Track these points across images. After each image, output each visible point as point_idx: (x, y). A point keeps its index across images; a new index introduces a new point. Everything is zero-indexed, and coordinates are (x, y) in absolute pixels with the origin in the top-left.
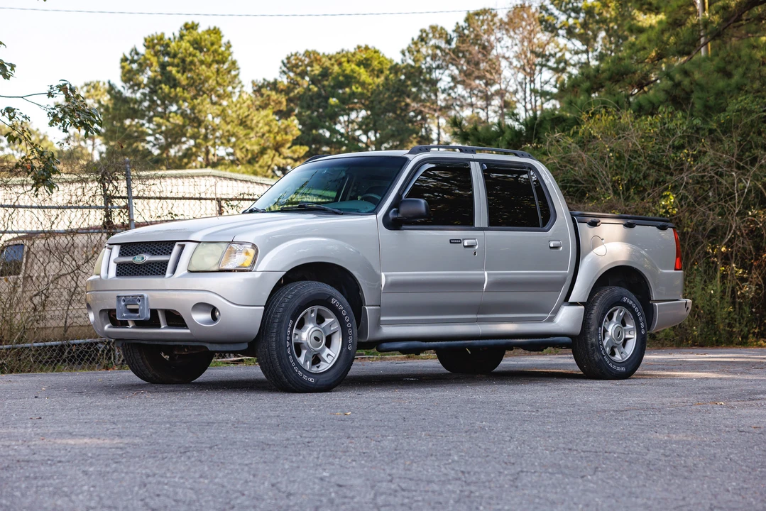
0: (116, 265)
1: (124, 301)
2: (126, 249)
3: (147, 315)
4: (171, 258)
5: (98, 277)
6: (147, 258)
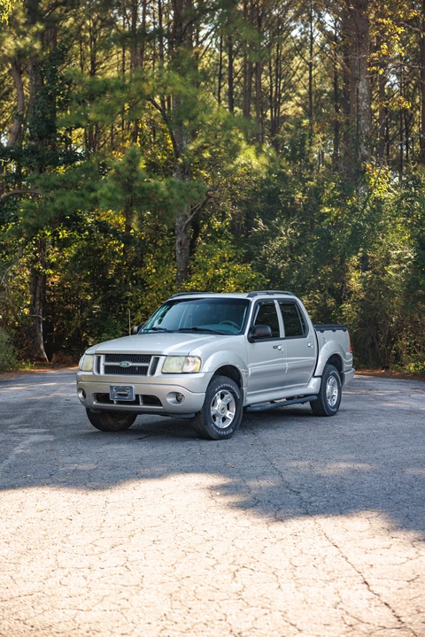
0: (104, 366)
1: (116, 389)
2: (109, 357)
3: (134, 398)
4: (150, 365)
5: (91, 373)
6: (131, 364)
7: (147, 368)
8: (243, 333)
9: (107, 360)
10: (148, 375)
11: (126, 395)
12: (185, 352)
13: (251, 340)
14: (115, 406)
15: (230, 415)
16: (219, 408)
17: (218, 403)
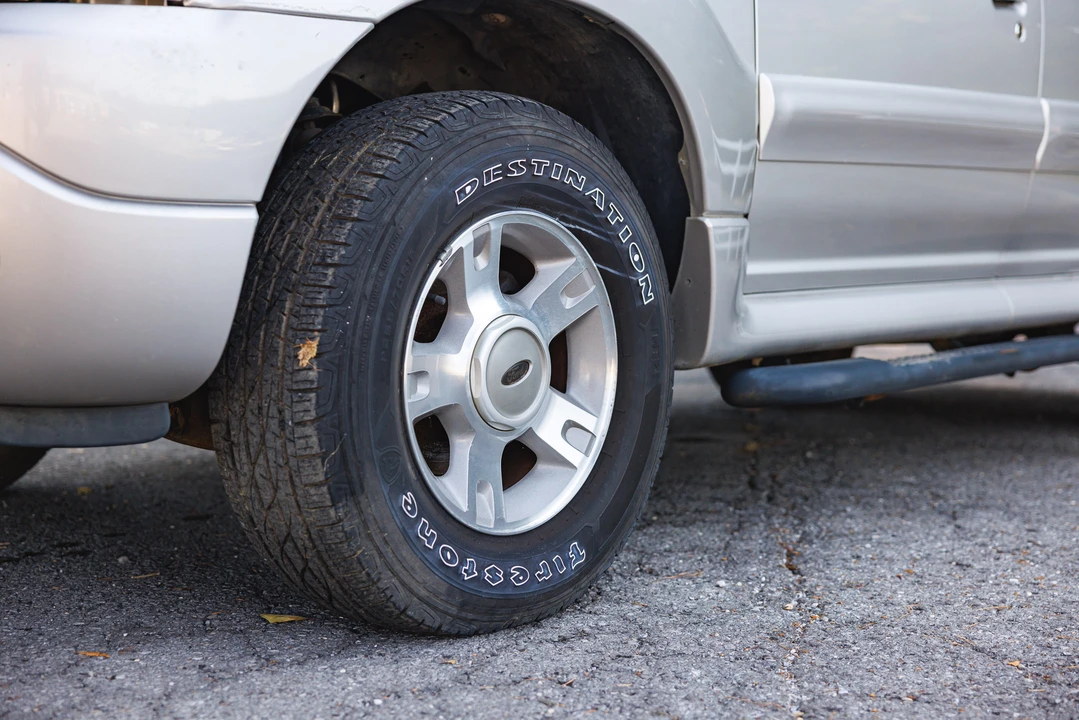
16: (483, 358)
17: (472, 321)
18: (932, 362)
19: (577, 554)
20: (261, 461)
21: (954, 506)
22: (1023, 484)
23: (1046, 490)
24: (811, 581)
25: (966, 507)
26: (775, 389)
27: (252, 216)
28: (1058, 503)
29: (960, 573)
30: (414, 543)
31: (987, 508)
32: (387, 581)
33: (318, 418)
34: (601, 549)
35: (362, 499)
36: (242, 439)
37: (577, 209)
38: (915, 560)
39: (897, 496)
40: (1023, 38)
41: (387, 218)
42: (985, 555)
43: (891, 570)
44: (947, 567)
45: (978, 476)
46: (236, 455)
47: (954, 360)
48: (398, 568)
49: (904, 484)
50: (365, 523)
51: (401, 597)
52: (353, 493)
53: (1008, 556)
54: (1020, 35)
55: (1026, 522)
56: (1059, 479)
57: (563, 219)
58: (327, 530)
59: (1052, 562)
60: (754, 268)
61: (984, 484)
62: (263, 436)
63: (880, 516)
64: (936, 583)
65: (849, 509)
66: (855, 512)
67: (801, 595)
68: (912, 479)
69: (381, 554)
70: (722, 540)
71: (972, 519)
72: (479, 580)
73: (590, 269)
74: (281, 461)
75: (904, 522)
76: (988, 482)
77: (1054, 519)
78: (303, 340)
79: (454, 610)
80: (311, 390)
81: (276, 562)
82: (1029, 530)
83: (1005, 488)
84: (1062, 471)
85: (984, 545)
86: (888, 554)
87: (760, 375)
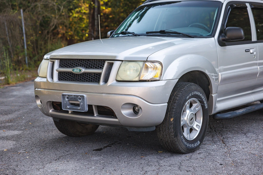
0: (58, 72)
1: (68, 98)
2: (64, 62)
3: (86, 109)
4: (103, 72)
5: (45, 80)
6: (83, 70)
7: (100, 74)
8: (213, 35)
9: (61, 66)
10: (102, 83)
11: (78, 105)
12: (144, 56)
13: (222, 43)
14: (69, 115)
15: (197, 125)
16: (188, 118)
17: (187, 113)
18: (242, 111)
19: (199, 142)
20: (165, 132)
21: (245, 132)
22: (255, 127)
23: (259, 129)
24: (227, 145)
25: (247, 132)
26: (221, 117)
27: (167, 104)
28: (261, 131)
29: (248, 143)
30: (183, 142)
31: (250, 132)
32: (179, 147)
33: (173, 127)
34: (201, 141)
35: (178, 137)
36: (162, 129)
37: (198, 97)
38: (241, 142)
39: (235, 130)
40: (255, 58)
41: (180, 102)
42: (251, 141)
43: (238, 143)
44: (246, 142)
45: (248, 126)
46: (161, 132)
47: (245, 110)
48: (181, 145)
49: (236, 128)
50: (178, 140)
51: (181, 149)
52: (177, 136)
53: (254, 141)
54: (255, 57)
55: (256, 135)
56: (261, 126)
57: (197, 98)
58: (173, 141)
59: (261, 141)
60: (218, 99)
61: (249, 128)
62: (165, 129)
63: (234, 134)
64: (245, 145)
65: (229, 133)
66: (230, 133)
67: (227, 147)
68: (237, 127)
69: (179, 144)
70: (211, 139)
71: (248, 134)
72: (189, 146)
73: (199, 104)
74: (168, 133)
75: (238, 135)
76: (250, 127)
77: (261, 134)
78: (171, 118)
79: (186, 150)
80: (172, 124)
81: (164, 145)
82: (257, 136)
83: (253, 128)
84: (261, 125)
85: (250, 139)
86: (237, 141)
87: (219, 115)
